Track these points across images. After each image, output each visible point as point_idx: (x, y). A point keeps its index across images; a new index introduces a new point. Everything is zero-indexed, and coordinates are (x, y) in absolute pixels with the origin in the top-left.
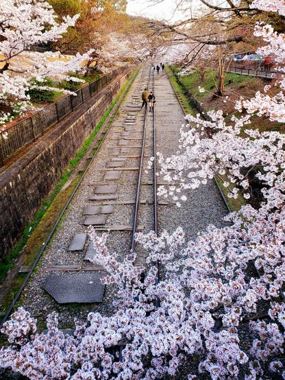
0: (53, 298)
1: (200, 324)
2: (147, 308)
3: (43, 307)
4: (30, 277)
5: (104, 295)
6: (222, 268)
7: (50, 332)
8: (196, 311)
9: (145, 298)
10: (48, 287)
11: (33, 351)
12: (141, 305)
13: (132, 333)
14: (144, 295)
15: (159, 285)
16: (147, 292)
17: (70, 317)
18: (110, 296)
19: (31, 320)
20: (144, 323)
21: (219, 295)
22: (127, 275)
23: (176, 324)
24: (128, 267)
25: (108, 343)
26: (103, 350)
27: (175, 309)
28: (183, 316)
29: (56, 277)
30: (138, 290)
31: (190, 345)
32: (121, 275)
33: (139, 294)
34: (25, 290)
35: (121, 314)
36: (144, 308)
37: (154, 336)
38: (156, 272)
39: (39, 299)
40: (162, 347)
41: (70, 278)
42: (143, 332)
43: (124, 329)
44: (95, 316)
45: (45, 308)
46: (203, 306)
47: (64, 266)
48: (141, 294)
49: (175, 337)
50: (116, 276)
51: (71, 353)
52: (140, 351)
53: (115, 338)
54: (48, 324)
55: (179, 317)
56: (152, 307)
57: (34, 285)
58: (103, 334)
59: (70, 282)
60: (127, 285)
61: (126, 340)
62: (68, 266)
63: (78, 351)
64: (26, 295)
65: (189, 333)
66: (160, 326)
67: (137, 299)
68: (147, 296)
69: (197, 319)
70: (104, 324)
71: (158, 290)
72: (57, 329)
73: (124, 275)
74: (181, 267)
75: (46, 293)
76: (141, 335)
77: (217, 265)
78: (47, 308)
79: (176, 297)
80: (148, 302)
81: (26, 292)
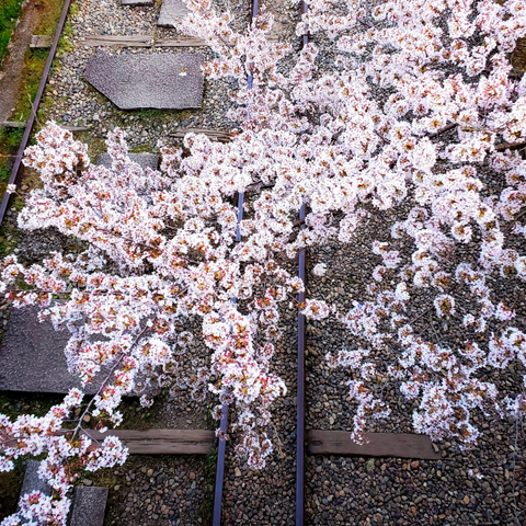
0: (109, 100)
1: (406, 160)
2: (296, 126)
3: (92, 114)
4: (54, 58)
5: (204, 95)
6: (464, 50)
7: (115, 163)
8: (401, 137)
9: (292, 108)
10: (95, 79)
11: (90, 197)
12: (283, 120)
13: (270, 173)
14: (289, 102)
15: (321, 81)
16: (296, 94)
17: (145, 133)
18: (215, 97)
19: (76, 145)
20: (293, 156)
21: (454, 109)
22: (255, 60)
23: (357, 161)
24: (256, 44)
25: (229, 190)
26: (221, 201)
27: (357, 133)
28: (372, 148)
29: (105, 60)
30: (277, 92)
31: (383, 196)
32: (243, 59)
33: (279, 99)
34: (52, 82)
35: (248, 139)
36: (290, 128)
37: (314, 180)
38: (313, 56)
39: (81, 100)
40: (331, 200)
41: (135, 62)
42: (293, 173)
43: (256, 167)
44: (198, 140)
45: (96, 117)
46: (416, 127)
47: (119, 37)
48: (283, 99)
49: (356, 183)
50: (234, 62)
51: (162, 202)
52: (287, 204)
53: (242, 182)
54: (110, 150)
55: (365, 147)
56: (304, 124)
57: (67, 74)
58: (217, 173)
59: (136, 69)
60: (256, 82)
61: (261, 185)
62: (127, 38)
63: (175, 201)
64: (55, 92)
65: (383, 176)
66: (324, 163)
67: (276, 108)
68: (294, 104)
69: (401, 151)
70: (216, 156)
71: (318, 91)
72: (127, 159)
73: (248, 60)
74: (370, 46)
75: (92, 89)
76: (289, 178)
77: (453, 44)
78: (100, 117)
79: (360, 109)
80: (299, 114)
81: (53, 86)
